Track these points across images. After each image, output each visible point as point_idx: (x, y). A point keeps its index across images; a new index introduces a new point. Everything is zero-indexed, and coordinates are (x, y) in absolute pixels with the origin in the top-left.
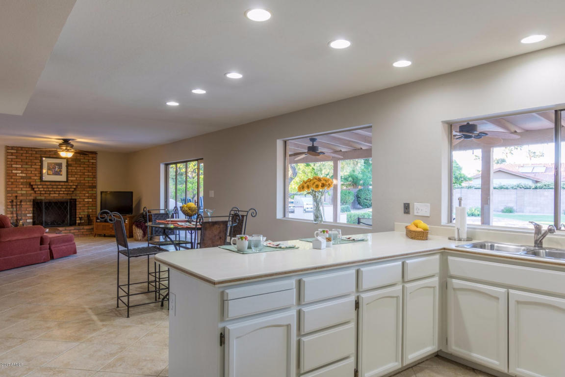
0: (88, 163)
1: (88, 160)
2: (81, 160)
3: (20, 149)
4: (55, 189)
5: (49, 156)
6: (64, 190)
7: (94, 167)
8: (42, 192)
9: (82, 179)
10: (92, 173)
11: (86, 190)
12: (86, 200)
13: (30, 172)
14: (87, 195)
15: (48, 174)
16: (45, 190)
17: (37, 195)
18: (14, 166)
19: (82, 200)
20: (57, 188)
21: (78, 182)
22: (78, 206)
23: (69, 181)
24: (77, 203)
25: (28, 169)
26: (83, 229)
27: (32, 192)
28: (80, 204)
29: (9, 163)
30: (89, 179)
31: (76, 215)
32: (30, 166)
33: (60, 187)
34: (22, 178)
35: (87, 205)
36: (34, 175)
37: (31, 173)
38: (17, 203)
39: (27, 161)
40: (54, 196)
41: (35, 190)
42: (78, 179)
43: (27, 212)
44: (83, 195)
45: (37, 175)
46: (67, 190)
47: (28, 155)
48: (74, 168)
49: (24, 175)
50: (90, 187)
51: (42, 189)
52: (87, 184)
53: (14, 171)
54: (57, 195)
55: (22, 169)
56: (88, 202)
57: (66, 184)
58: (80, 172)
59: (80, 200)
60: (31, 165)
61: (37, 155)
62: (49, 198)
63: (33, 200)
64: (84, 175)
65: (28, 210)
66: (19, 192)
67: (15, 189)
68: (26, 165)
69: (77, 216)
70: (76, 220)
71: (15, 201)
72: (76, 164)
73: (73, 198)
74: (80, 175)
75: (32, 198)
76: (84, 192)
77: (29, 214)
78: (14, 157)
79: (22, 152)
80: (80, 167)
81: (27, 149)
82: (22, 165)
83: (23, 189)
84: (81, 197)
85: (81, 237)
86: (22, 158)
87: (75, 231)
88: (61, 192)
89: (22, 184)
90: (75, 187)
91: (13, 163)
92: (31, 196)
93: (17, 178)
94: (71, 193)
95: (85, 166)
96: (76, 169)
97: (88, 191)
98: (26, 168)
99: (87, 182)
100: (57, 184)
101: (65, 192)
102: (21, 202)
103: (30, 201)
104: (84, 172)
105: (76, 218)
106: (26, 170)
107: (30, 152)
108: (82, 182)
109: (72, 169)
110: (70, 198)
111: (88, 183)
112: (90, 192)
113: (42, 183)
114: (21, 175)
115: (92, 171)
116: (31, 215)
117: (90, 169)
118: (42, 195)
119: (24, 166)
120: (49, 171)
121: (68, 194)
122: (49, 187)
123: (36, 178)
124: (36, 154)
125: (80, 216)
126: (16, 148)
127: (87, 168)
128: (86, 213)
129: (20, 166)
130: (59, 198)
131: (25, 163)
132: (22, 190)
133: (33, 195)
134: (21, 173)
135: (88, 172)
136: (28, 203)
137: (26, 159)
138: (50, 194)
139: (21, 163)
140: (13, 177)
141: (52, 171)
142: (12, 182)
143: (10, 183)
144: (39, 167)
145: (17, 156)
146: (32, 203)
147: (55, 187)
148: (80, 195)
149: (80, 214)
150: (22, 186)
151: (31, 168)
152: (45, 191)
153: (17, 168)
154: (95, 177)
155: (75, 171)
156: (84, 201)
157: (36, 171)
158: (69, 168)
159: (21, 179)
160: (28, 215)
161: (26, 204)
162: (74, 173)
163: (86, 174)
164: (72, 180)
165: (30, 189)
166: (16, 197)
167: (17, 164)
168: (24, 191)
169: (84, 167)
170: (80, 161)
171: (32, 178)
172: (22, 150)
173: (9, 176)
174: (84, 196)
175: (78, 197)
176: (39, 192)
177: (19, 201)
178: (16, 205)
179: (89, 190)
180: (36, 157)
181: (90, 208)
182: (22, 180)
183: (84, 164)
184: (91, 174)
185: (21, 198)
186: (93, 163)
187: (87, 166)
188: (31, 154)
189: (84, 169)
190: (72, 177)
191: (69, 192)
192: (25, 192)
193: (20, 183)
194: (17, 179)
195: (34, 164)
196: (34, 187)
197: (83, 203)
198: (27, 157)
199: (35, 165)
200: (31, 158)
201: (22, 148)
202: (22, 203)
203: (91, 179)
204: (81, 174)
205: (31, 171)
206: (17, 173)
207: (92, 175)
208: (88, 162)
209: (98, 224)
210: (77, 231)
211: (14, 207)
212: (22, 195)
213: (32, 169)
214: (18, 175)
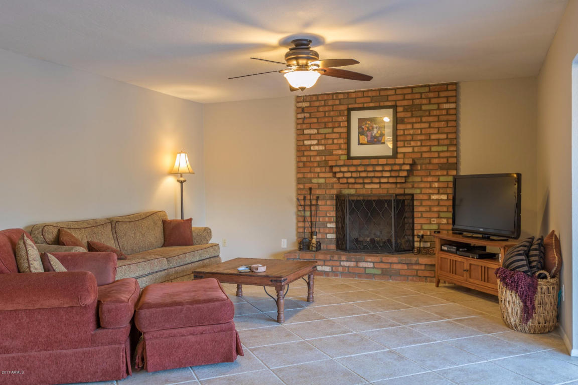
0: (438, 113)
1: (438, 104)
2: (424, 108)
3: (314, 98)
4: (371, 174)
5: (361, 106)
6: (387, 174)
7: (452, 120)
8: (351, 180)
9: (425, 149)
10: (447, 134)
11: (432, 173)
12: (434, 197)
13: (330, 142)
14: (436, 185)
15: (359, 144)
16: (355, 175)
17: (342, 186)
18: (306, 132)
19: (425, 197)
20: (374, 171)
21: (418, 155)
22: (418, 209)
23: (400, 156)
24: (415, 203)
25: (327, 136)
26: (417, 264)
27: (335, 180)
28: (421, 205)
29: (299, 127)
30: (440, 149)
31: (413, 230)
32: (330, 130)
33: (379, 168)
34: (319, 153)
35: (435, 209)
36: (337, 147)
37: (333, 143)
38: (311, 202)
39: (326, 120)
40: (372, 189)
41: (338, 175)
42: (416, 149)
43: (327, 219)
44: (428, 185)
45: (343, 146)
46: (393, 174)
47: (327, 109)
48: (409, 126)
49: (321, 148)
50: (442, 167)
51: (348, 175)
52: (436, 161)
53: (307, 143)
54: (377, 186)
55: (319, 137)
56: (438, 200)
57: (391, 161)
58: (421, 134)
59: (421, 197)
60: (333, 128)
61: (343, 108)
62: (364, 192)
63: (337, 196)
64: (430, 139)
65: (328, 215)
66: (314, 181)
67: (309, 175)
68: (325, 128)
69: (416, 232)
70: (413, 241)
71: (308, 197)
72: (412, 116)
73: (408, 191)
74: (421, 140)
75: (334, 192)
76: (430, 179)
77: (330, 222)
78: (307, 115)
79: (317, 104)
80: (421, 122)
81: (325, 98)
82: (318, 129)
83: (321, 175)
84: (424, 191)
85: (412, 280)
86: (319, 115)
87: (399, 266)
88: (383, 180)
89: (319, 166)
90: (408, 167)
91: (304, 126)
92: (333, 188)
93: (312, 154)
94: (403, 181)
95: (431, 119)
96: (413, 128)
97: (439, 176)
98: (325, 134)
99: (436, 155)
100: (374, 162)
101: (391, 180)
102: (318, 198)
103: (332, 199)
104: (429, 134)
105: (413, 235)
106: (325, 139)
107: (330, 103)
108: (425, 155)
109: (404, 130)
110: (401, 191)
111: (439, 157)
112: (442, 179)
113: (350, 162)
114: (317, 148)
115: (446, 130)
116: (333, 225)
117: (443, 124)
118: (350, 186)
119: (322, 131)
120: (361, 137)
121: (396, 183)
122: (360, 169)
123: (340, 152)
124: (340, 104)
125: (421, 233)
126: (308, 99)
127: (436, 125)
128: (435, 227)
129: (315, 131)
130: (381, 192)
131: (323, 125)
132: (319, 177)
133: (336, 186)
134: (318, 144)
135: (439, 133)
136: (329, 202)
137: (325, 116)
138: (364, 183)
139: (316, 126)
140: (306, 153)
141: (367, 136)
142: (304, 162)
143: (301, 165)
144: (345, 130)
145: (310, 113)
146: (334, 202)
147: (370, 169)
148: (422, 185)
149: (422, 229)
150: (318, 170)
151: (333, 132)
152: (355, 178)
153: (310, 135)
154: (454, 142)
155: (411, 132)
156: (430, 199)
157: (340, 138)
158: (400, 126)
159: (318, 155)
160: (329, 225)
161: (326, 205)
162: (409, 138)
163: (433, 137)
164: (404, 153)
165: (330, 175)
166: (310, 189)
167: (310, 128)
168: (321, 178)
169: (430, 123)
170: (421, 109)
171: (335, 152)
172: (318, 100)
173: (301, 150)
174: (431, 187)
175: (418, 191)
176: (345, 181)
177: (315, 197)
178: (311, 205)
179: (439, 173)
180: (340, 111)
181: (442, 215)
182: (318, 159)
183: (429, 115)
184: (444, 136)
185: (318, 192)
186: (447, 110)
187: (436, 119)
188: (333, 106)
189: (430, 127)
190: (404, 146)
191: (399, 180)
192: (322, 181)
193: (315, 165)
194: (311, 156)
195: (337, 125)
196: (336, 169)
197: (429, 203)
198: (325, 112)
199: (339, 126)
200: (332, 114)
201: (317, 96)
202: (320, 203)
203: (445, 148)
204: (423, 137)
205: (333, 139)
206: (311, 145)
207: (447, 138)
208: (439, 109)
209: (444, 255)
210: (405, 267)
211: (307, 208)
212: (319, 185)
213: (334, 136)
214: (312, 148)
